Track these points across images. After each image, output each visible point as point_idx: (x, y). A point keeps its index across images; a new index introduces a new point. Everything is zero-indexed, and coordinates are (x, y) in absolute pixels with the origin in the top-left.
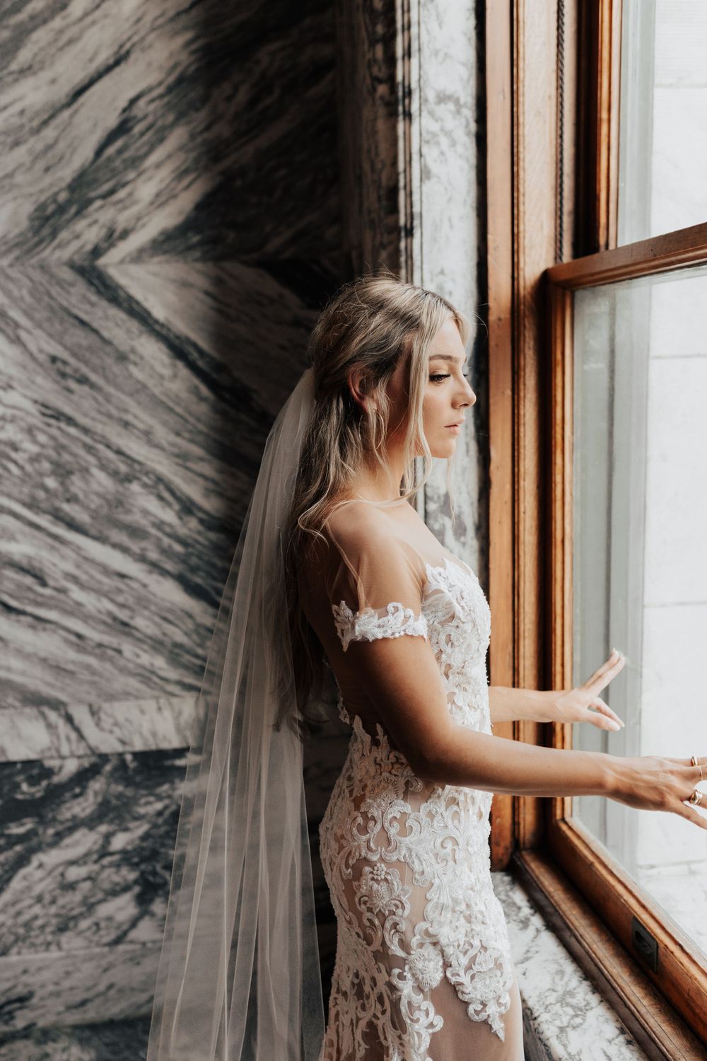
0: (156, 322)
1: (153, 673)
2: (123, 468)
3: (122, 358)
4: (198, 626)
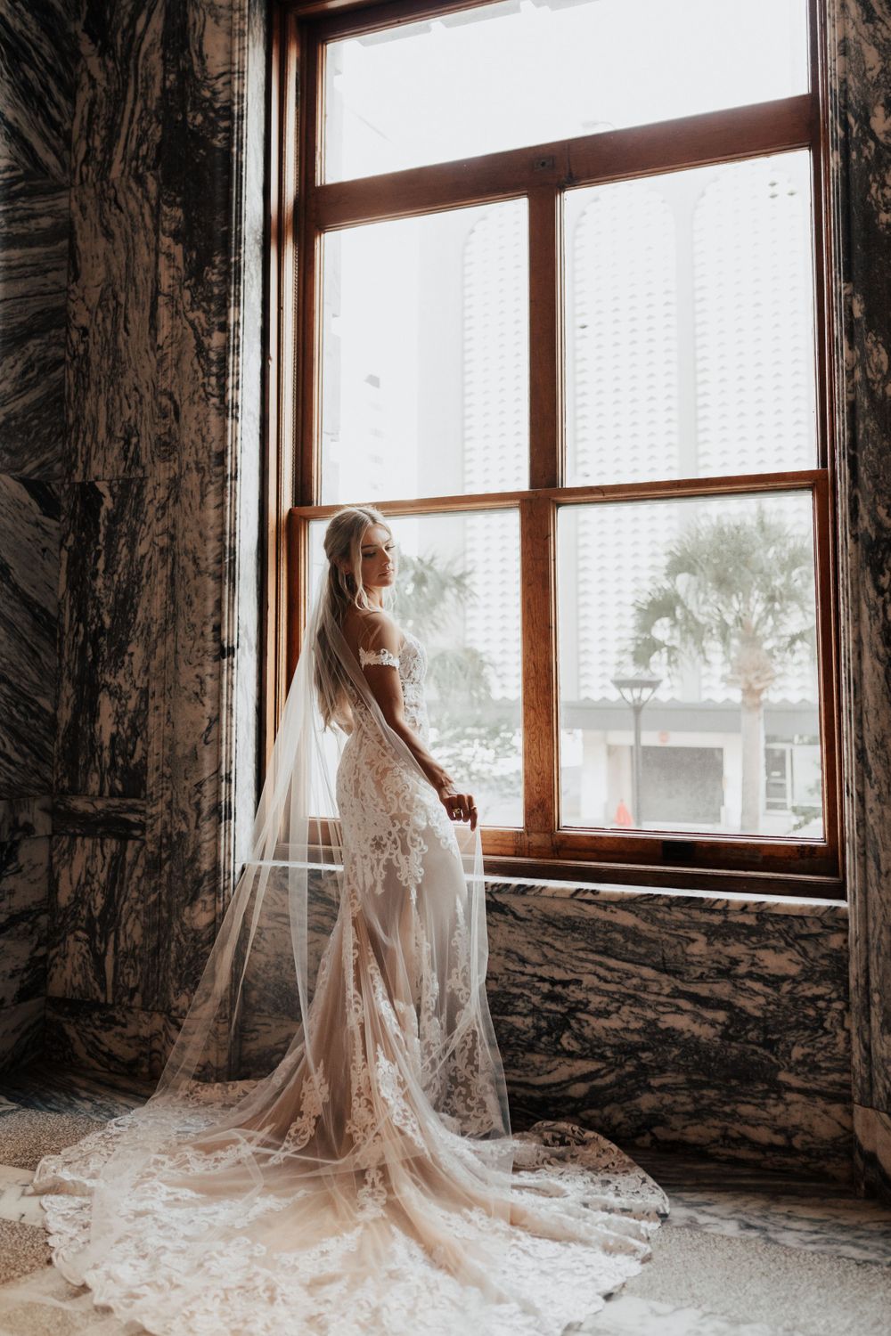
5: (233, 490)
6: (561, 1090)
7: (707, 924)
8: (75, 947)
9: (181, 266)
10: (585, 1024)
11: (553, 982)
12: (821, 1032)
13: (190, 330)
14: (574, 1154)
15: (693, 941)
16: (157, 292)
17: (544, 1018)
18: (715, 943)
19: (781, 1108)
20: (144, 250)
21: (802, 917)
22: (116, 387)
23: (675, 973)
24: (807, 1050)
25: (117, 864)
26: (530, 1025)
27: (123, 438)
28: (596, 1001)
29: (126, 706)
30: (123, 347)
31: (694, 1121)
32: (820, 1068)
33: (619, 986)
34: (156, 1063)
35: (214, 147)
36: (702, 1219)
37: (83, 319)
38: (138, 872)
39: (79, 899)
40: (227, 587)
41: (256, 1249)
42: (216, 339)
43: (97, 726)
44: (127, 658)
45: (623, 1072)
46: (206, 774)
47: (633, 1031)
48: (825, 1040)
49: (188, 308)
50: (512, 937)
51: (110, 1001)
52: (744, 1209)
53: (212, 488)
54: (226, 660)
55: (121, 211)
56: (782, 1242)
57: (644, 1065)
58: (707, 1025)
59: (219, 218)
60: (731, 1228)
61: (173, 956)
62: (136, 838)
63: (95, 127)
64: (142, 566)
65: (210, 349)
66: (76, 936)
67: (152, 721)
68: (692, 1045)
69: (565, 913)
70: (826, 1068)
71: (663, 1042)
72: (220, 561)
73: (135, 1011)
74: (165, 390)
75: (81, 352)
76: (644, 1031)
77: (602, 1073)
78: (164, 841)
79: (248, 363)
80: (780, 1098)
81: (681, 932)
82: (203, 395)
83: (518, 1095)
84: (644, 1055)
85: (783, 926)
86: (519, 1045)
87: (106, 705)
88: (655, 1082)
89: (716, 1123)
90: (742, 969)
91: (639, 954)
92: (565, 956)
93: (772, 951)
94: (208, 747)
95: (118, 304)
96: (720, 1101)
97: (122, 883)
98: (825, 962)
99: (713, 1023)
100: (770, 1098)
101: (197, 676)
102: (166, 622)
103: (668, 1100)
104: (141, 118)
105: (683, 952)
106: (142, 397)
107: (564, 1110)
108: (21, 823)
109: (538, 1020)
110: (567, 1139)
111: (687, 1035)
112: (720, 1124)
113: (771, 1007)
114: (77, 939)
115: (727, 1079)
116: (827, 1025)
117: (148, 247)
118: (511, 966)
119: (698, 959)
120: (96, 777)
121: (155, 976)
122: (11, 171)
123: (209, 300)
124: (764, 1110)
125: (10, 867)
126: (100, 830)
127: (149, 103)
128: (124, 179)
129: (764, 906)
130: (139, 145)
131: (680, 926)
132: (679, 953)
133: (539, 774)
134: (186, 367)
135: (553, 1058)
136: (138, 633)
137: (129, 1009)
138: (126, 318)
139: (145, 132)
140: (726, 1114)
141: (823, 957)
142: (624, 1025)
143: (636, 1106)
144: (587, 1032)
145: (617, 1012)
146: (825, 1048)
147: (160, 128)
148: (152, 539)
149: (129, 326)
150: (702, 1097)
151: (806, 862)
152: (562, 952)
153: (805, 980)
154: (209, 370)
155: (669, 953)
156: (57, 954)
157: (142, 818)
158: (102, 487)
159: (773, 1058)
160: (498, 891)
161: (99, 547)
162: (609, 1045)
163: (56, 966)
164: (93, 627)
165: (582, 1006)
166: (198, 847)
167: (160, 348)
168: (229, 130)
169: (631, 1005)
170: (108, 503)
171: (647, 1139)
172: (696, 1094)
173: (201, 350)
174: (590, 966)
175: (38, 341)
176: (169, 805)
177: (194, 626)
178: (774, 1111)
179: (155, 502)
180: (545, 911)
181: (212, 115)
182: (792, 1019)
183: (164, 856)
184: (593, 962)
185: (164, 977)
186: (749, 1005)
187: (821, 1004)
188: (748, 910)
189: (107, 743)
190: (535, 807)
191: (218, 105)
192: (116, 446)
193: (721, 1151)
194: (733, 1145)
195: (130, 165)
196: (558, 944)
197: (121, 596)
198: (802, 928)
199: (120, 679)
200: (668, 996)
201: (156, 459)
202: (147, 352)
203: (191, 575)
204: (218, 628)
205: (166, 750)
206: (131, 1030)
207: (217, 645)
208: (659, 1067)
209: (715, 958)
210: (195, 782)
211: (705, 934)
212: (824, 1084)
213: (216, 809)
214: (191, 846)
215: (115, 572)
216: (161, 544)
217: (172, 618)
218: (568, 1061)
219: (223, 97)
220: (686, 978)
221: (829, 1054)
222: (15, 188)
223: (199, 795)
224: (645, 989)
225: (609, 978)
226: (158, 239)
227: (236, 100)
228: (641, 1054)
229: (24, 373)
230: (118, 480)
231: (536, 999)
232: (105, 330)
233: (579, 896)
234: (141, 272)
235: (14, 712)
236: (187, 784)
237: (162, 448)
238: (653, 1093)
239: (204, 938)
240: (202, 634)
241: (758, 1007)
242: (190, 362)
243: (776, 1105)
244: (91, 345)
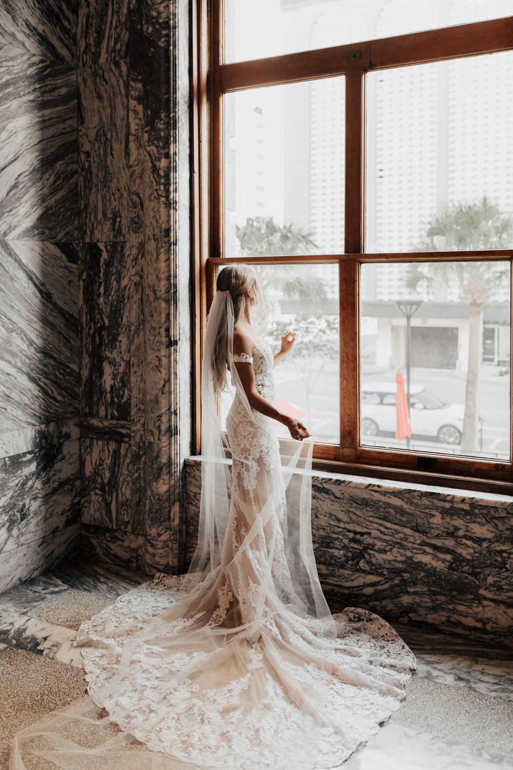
0: (23, 264)
1: (17, 418)
2: (10, 326)
3: (12, 279)
4: (33, 395)
5: (175, 251)
6: (359, 590)
7: (442, 507)
8: (95, 498)
9: (142, 118)
10: (372, 556)
11: (355, 533)
12: (504, 570)
13: (148, 157)
14: (365, 628)
15: (434, 516)
16: (128, 134)
17: (350, 551)
18: (446, 518)
19: (480, 608)
20: (120, 107)
21: (495, 507)
22: (107, 188)
23: (423, 532)
24: (496, 579)
25: (116, 455)
26: (342, 554)
27: (112, 218)
28: (379, 544)
29: (118, 370)
30: (110, 165)
31: (432, 612)
32: (503, 589)
33: (392, 537)
34: (140, 562)
35: (159, 46)
36: (435, 673)
37: (87, 147)
38: (128, 460)
39: (96, 473)
40: (172, 306)
41: (194, 687)
42: (163, 163)
43: (103, 380)
44: (118, 343)
45: (393, 583)
46: (163, 410)
47: (399, 562)
48: (506, 574)
49: (147, 144)
50: (333, 507)
51: (115, 527)
52: (458, 667)
53: (162, 250)
54: (173, 348)
55: (107, 83)
56: (478, 690)
57: (405, 580)
58: (440, 562)
59: (163, 90)
60: (450, 680)
61: (148, 507)
62: (126, 442)
63: (90, 31)
64: (125, 292)
65: (160, 169)
66: (95, 492)
67: (133, 379)
68: (432, 572)
69: (362, 497)
70: (506, 589)
71: (416, 569)
72: (168, 292)
73: (128, 534)
74: (135, 191)
75: (87, 167)
76: (405, 562)
77: (382, 582)
78: (141, 445)
79: (182, 176)
80: (480, 603)
81: (427, 511)
82: (157, 196)
83: (335, 591)
84: (405, 575)
85: (485, 512)
86: (336, 565)
87: (107, 369)
88: (411, 590)
89: (444, 613)
90: (461, 533)
91: (402, 521)
92: (362, 519)
93: (478, 525)
94: (164, 396)
95: (107, 139)
96: (446, 602)
97: (119, 466)
98: (508, 533)
99: (444, 561)
100: (474, 603)
101: (157, 357)
102: (139, 324)
103: (418, 599)
104: (116, 27)
105: (428, 522)
106: (122, 195)
107: (360, 601)
108: (63, 433)
109: (347, 552)
110: (362, 617)
111: (429, 566)
112: (446, 615)
113: (477, 555)
114: (96, 494)
115: (451, 591)
116: (508, 566)
117: (123, 106)
118: (332, 523)
119: (436, 526)
120: (103, 408)
121: (138, 517)
122: (43, 63)
123: (159, 140)
124: (471, 609)
125: (58, 457)
126: (106, 437)
127: (121, 17)
128: (108, 64)
129: (474, 500)
130: (116, 44)
131: (427, 507)
132: (426, 522)
133: (349, 416)
134: (146, 179)
135: (355, 573)
136: (124, 330)
137: (125, 532)
138: (111, 148)
139: (119, 35)
140: (449, 610)
141: (507, 529)
142: (394, 558)
143: (400, 601)
144: (374, 560)
145: (390, 551)
146: (506, 578)
147: (128, 33)
148: (130, 277)
149: (113, 152)
150: (437, 599)
151: (499, 473)
152: (360, 517)
153: (496, 541)
154: (159, 181)
155: (420, 521)
156: (86, 501)
157: (129, 432)
158: (101, 246)
159: (477, 582)
160: (325, 482)
161: (100, 280)
162: (386, 569)
163: (85, 507)
164: (99, 325)
165: (371, 547)
166: (160, 450)
167: (131, 166)
168: (168, 36)
169: (398, 548)
170: (105, 255)
171: (406, 619)
172: (433, 598)
173: (155, 170)
174: (376, 526)
175: (62, 162)
176: (143, 426)
177: (154, 328)
178: (477, 610)
179: (131, 256)
180: (351, 495)
181: (158, 27)
182: (488, 562)
183: (141, 453)
184: (377, 523)
185: (143, 518)
186: (465, 553)
187: (505, 555)
188: (465, 501)
189: (108, 389)
190: (346, 434)
191: (161, 21)
192: (108, 222)
193: (447, 628)
194: (453, 626)
195: (111, 56)
196: (358, 513)
197: (114, 309)
198: (495, 513)
199: (114, 355)
200: (419, 544)
201: (130, 232)
202: (124, 168)
203: (152, 300)
204: (168, 330)
205: (141, 396)
206: (126, 544)
207: (167, 339)
208: (413, 582)
209: (446, 526)
210: (157, 415)
211: (440, 513)
212: (505, 598)
213: (169, 429)
214: (156, 449)
215: (110, 295)
216: (135, 281)
217: (142, 323)
218: (363, 575)
219: (164, 15)
220: (429, 536)
221: (508, 582)
222: (45, 73)
223: (159, 422)
224: (406, 540)
225: (386, 533)
226: (128, 101)
227: (172, 17)
228: (403, 574)
229: (55, 182)
230: (110, 242)
231: (346, 541)
232: (100, 154)
233: (370, 488)
234: (119, 120)
235: (57, 373)
236: (153, 415)
237: (134, 226)
238: (409, 595)
239: (164, 498)
240: (159, 333)
241: (469, 554)
242: (148, 176)
243: (477, 607)
244: (92, 163)
